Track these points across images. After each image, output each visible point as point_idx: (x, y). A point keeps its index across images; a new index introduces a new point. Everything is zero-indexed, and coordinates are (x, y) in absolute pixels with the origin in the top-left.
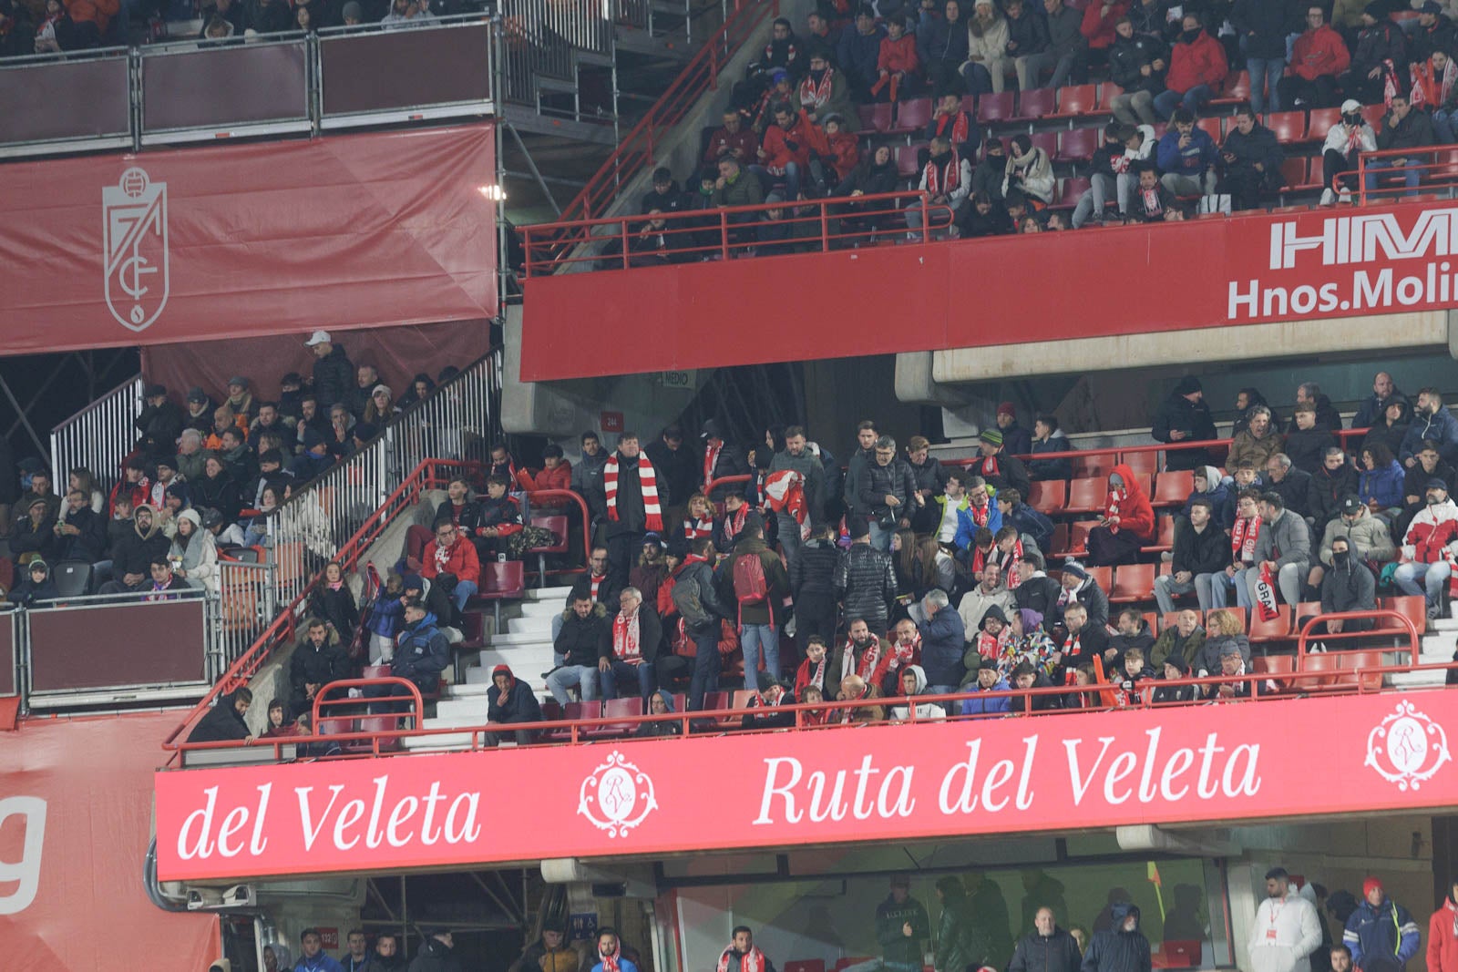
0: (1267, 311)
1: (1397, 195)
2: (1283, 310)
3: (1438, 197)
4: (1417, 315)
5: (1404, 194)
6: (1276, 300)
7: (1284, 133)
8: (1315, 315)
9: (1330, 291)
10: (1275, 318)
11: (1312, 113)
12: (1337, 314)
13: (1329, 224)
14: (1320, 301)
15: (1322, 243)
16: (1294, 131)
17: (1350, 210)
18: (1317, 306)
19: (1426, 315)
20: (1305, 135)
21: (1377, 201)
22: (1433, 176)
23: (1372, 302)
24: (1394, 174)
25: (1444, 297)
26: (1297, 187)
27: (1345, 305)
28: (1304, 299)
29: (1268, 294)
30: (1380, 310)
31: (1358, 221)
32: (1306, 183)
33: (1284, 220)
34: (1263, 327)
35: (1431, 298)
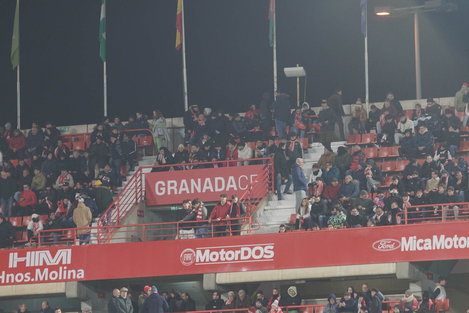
0: (7, 281)
1: (50, 245)
2: (12, 281)
3: (64, 245)
4: (56, 283)
5: (53, 244)
6: (10, 278)
7: (14, 224)
8: (23, 283)
9: (28, 275)
10: (10, 283)
11: (24, 217)
12: (30, 282)
13: (28, 253)
14: (25, 278)
15: (26, 260)
16: (18, 223)
17: (35, 249)
18: (23, 280)
19: (59, 284)
20: (21, 225)
21: (44, 246)
22: (62, 238)
23: (41, 279)
24: (50, 238)
25: (65, 278)
26: (18, 241)
27: (33, 280)
28: (19, 278)
29: (8, 276)
30: (44, 281)
31: (37, 252)
32: (21, 240)
33: (14, 252)
34: (6, 286)
35: (60, 278)
